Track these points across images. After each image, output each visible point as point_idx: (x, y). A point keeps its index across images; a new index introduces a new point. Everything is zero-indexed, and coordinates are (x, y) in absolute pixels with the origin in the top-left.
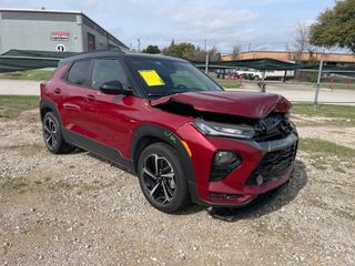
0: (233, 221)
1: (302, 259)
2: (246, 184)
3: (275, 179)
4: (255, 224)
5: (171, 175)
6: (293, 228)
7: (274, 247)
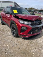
0: (26, 40)
1: (37, 50)
2: (28, 34)
3: (35, 33)
4: (30, 41)
5: (15, 30)
6: (38, 43)
7: (32, 46)
